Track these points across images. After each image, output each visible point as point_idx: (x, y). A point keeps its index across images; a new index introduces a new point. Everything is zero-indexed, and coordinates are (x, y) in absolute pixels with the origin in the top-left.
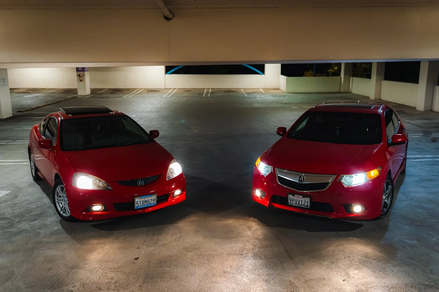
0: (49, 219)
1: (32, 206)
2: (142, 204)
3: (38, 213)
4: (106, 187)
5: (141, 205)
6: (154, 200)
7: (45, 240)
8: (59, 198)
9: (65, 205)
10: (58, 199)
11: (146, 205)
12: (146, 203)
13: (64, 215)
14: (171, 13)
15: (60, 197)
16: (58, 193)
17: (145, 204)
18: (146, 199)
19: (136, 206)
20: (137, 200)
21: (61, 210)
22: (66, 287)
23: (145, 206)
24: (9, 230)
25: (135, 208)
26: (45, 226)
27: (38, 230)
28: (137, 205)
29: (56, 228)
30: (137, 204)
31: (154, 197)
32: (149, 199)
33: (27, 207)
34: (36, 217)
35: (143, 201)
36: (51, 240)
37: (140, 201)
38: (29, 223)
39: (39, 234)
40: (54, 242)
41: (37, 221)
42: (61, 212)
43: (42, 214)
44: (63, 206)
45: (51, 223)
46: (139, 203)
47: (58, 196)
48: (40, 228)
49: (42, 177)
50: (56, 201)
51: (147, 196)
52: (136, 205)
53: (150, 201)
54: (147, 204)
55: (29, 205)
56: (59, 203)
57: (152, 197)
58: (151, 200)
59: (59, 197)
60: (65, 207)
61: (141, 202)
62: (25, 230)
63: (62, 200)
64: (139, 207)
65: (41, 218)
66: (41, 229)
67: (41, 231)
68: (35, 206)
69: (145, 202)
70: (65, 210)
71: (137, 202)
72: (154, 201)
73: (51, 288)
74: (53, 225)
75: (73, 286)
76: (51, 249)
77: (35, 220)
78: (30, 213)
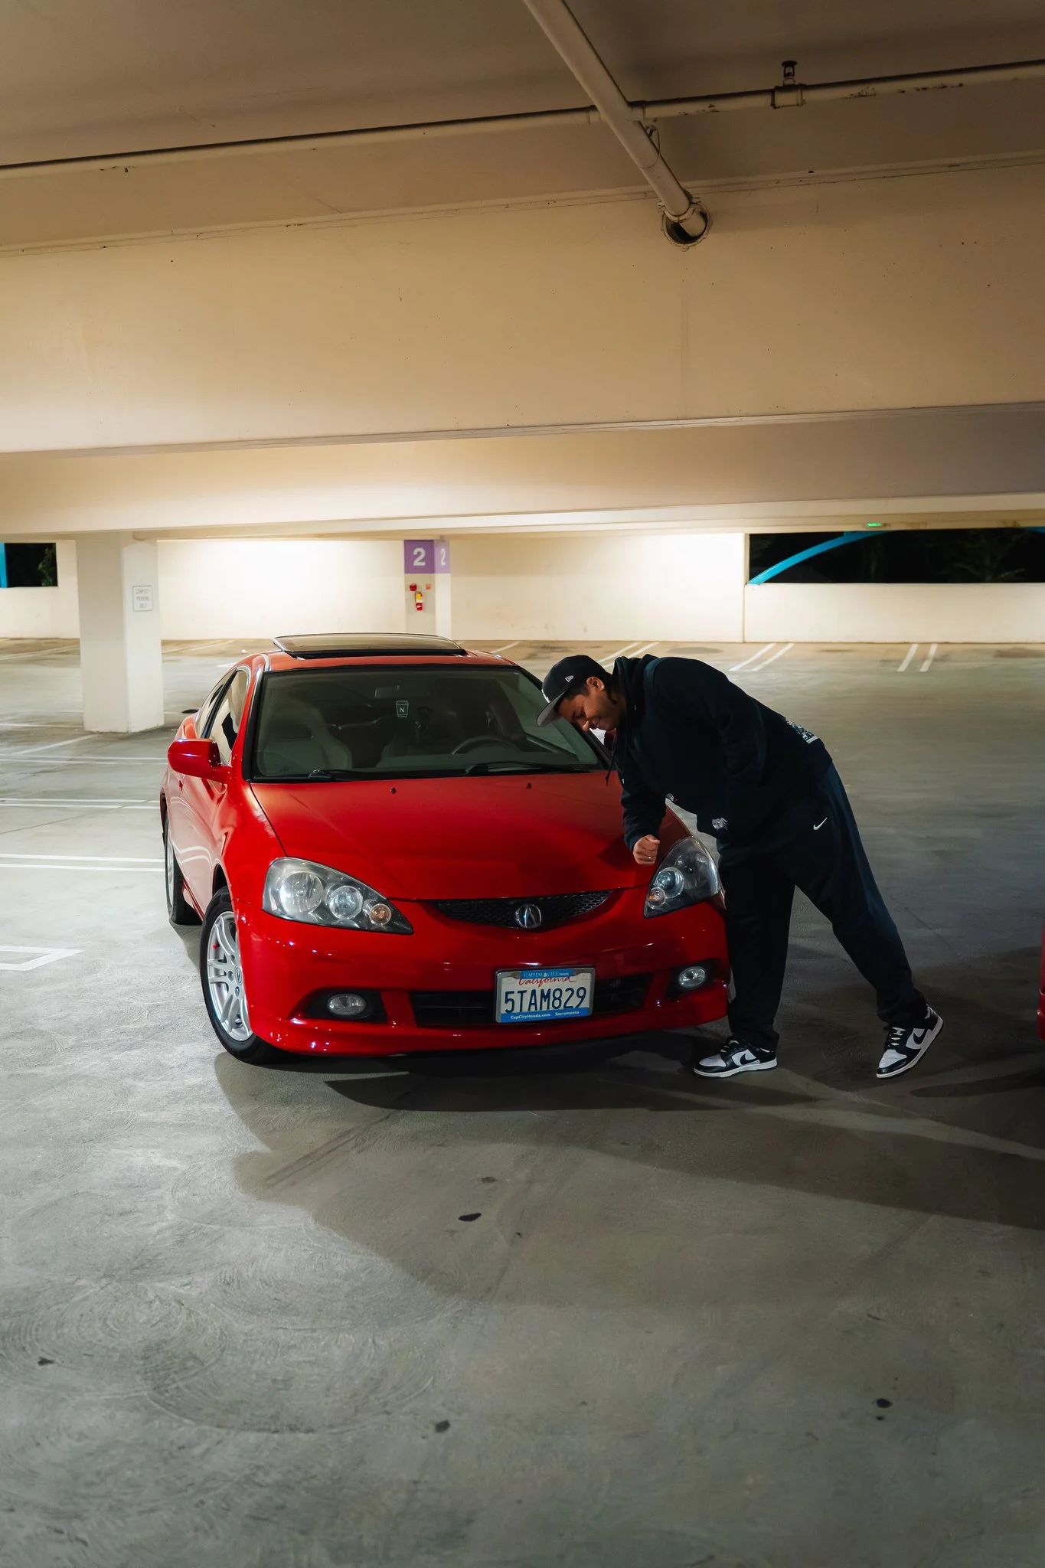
0: (179, 1049)
1: (135, 1003)
2: (531, 1004)
3: (151, 1024)
4: (388, 920)
5: (525, 1009)
6: (580, 993)
7: (144, 1115)
8: (222, 967)
9: (237, 993)
10: (217, 972)
11: (544, 1010)
12: (545, 1004)
13: (235, 1034)
14: (691, 203)
15: (225, 961)
16: (217, 946)
17: (545, 1008)
18: (547, 986)
19: (503, 1011)
20: (508, 983)
21: (225, 1015)
22: (160, 1281)
23: (539, 1013)
24: (33, 1071)
25: (499, 1020)
26: (160, 1068)
27: (129, 1081)
28: (509, 1006)
29: (194, 1080)
30: (507, 1000)
31: (584, 980)
32: (563, 984)
33: (119, 1004)
34: (140, 1038)
35: (534, 993)
36: (164, 1116)
37: (522, 993)
38: (105, 1056)
39: (127, 1092)
40: (173, 1125)
41: (134, 1052)
42: (225, 1025)
43: (162, 1029)
44: (231, 998)
45: (184, 1061)
46: (516, 997)
47: (217, 956)
48: (137, 1075)
49: (191, 904)
50: (211, 976)
51: (553, 973)
52: (504, 1007)
53: (565, 996)
54: (551, 1008)
55: (126, 999)
56: (219, 984)
57: (572, 978)
58: (570, 992)
59: (220, 961)
60: (237, 1002)
61: (527, 997)
62: (84, 1076)
63: (230, 973)
64: (516, 1015)
65: (153, 1042)
66: (141, 1079)
67: (141, 1084)
68: (147, 1004)
69: (545, 996)
70: (239, 1016)
71: (507, 993)
72: (583, 998)
73: (105, 1276)
74: (188, 1069)
75: (186, 1281)
76: (153, 1147)
77: (130, 1048)
78: (123, 1022)
